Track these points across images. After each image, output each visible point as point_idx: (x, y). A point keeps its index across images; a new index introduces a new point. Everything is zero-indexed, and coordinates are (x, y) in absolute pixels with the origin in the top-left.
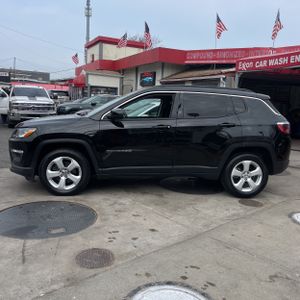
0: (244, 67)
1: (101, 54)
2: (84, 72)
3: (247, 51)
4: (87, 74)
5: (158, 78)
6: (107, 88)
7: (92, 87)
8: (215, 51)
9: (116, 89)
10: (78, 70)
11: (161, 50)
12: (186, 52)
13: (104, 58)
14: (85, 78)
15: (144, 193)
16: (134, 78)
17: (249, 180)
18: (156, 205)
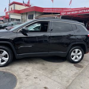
0: (63, 14)
1: (14, 8)
2: (8, 14)
3: (63, 9)
4: (10, 14)
5: (34, 16)
6: (17, 19)
7: (11, 19)
8: (53, 8)
9: (20, 20)
10: (7, 13)
11: (35, 7)
12: (43, 8)
13: (15, 9)
14: (9, 16)
15: (37, 63)
16: (26, 16)
17: (77, 56)
18: (43, 70)
